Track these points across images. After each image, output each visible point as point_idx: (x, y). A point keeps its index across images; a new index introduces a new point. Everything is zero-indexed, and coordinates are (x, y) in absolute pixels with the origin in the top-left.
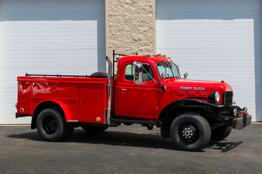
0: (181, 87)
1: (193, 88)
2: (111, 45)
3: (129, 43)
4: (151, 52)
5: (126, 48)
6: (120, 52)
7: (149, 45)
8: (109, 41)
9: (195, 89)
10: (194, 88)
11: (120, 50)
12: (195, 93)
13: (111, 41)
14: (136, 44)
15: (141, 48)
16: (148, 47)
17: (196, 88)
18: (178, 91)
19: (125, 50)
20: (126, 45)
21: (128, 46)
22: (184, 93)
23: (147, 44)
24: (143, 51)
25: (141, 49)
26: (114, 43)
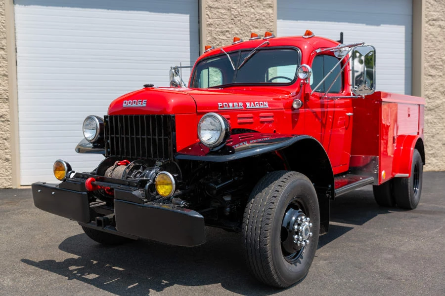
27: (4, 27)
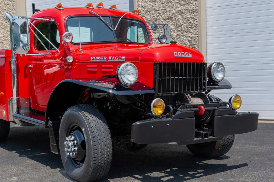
0: (92, 58)
1: (108, 59)
2: (140, 9)
3: (163, 3)
4: (194, 13)
5: (160, 11)
6: (152, 17)
7: (191, 4)
8: (138, 4)
9: (112, 59)
10: (110, 58)
11: (152, 14)
12: (112, 68)
13: (140, 3)
14: (172, 4)
15: (179, 9)
16: (189, 7)
17: (113, 57)
18: (88, 66)
19: (158, 15)
20: (160, 6)
21: (162, 8)
22: (96, 68)
23: (187, 2)
24: (183, 13)
25: (180, 11)
26: (143, 6)
27: (15, 9)
